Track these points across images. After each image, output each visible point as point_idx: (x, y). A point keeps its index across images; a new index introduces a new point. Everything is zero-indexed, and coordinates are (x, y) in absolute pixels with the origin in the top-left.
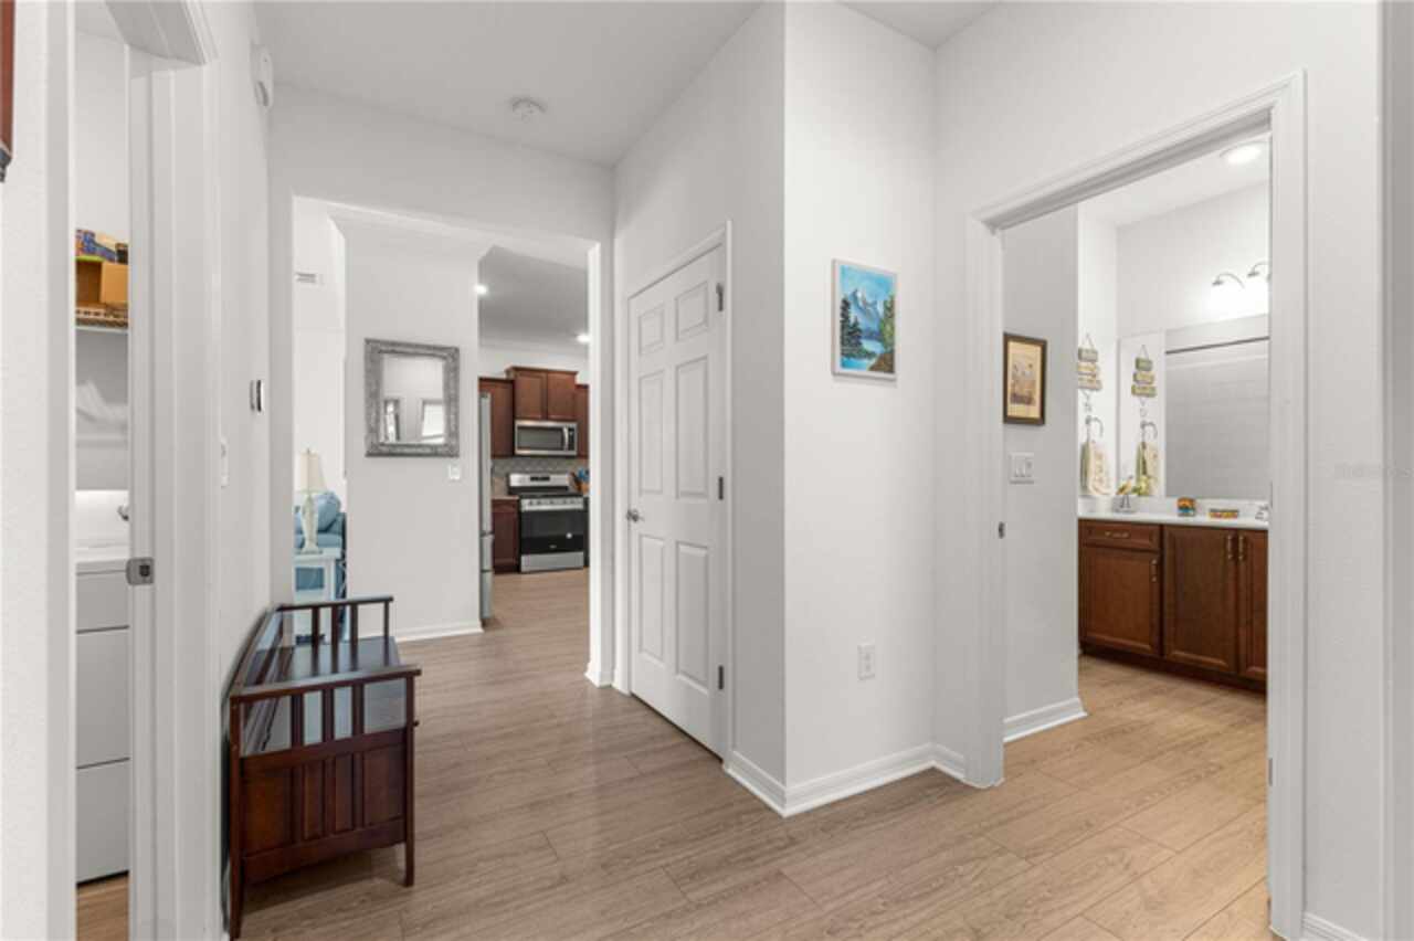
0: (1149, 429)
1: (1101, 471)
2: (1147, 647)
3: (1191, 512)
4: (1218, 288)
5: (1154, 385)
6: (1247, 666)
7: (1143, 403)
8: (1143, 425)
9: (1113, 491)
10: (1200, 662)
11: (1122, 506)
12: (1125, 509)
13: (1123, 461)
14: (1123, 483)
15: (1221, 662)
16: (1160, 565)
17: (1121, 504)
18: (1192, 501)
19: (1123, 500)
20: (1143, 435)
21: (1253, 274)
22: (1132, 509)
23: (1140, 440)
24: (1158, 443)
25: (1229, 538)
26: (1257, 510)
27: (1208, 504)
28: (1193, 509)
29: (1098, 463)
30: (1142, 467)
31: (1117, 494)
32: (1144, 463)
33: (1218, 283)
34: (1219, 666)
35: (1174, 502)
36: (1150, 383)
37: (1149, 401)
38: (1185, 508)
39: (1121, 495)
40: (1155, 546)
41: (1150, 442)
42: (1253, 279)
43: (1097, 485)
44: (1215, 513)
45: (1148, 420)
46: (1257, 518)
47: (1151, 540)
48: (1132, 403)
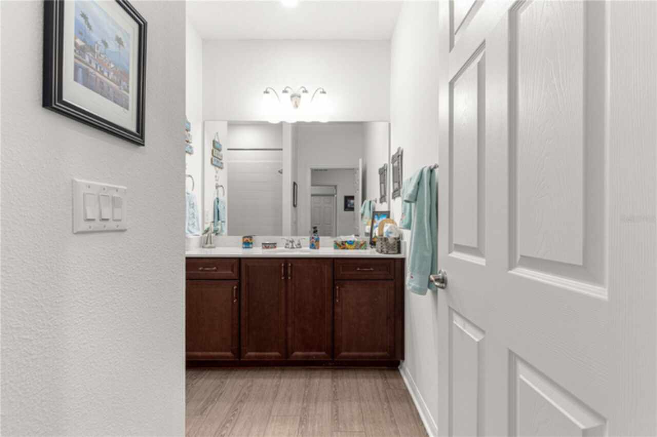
0: (220, 189)
1: (194, 217)
2: (229, 354)
3: (251, 246)
4: (266, 95)
5: (222, 161)
6: (292, 353)
7: (217, 172)
8: (217, 187)
9: (200, 233)
10: (264, 357)
11: (207, 243)
12: (209, 245)
13: (206, 209)
14: (206, 227)
15: (277, 354)
16: (239, 289)
17: (206, 242)
18: (251, 237)
19: (208, 237)
20: (218, 194)
21: (285, 92)
22: (213, 245)
23: (216, 196)
24: (224, 199)
25: (283, 265)
26: (285, 242)
27: (259, 240)
28: (252, 243)
29: (192, 210)
30: (217, 215)
31: (203, 234)
32: (218, 212)
33: (266, 92)
34: (276, 357)
35: (239, 239)
36: (220, 160)
37: (220, 170)
38: (247, 243)
39: (206, 235)
40: (234, 275)
41: (221, 198)
42: (285, 94)
43: (190, 228)
44: (266, 246)
45: (219, 184)
46: (286, 247)
47: (232, 270)
48: (211, 170)
